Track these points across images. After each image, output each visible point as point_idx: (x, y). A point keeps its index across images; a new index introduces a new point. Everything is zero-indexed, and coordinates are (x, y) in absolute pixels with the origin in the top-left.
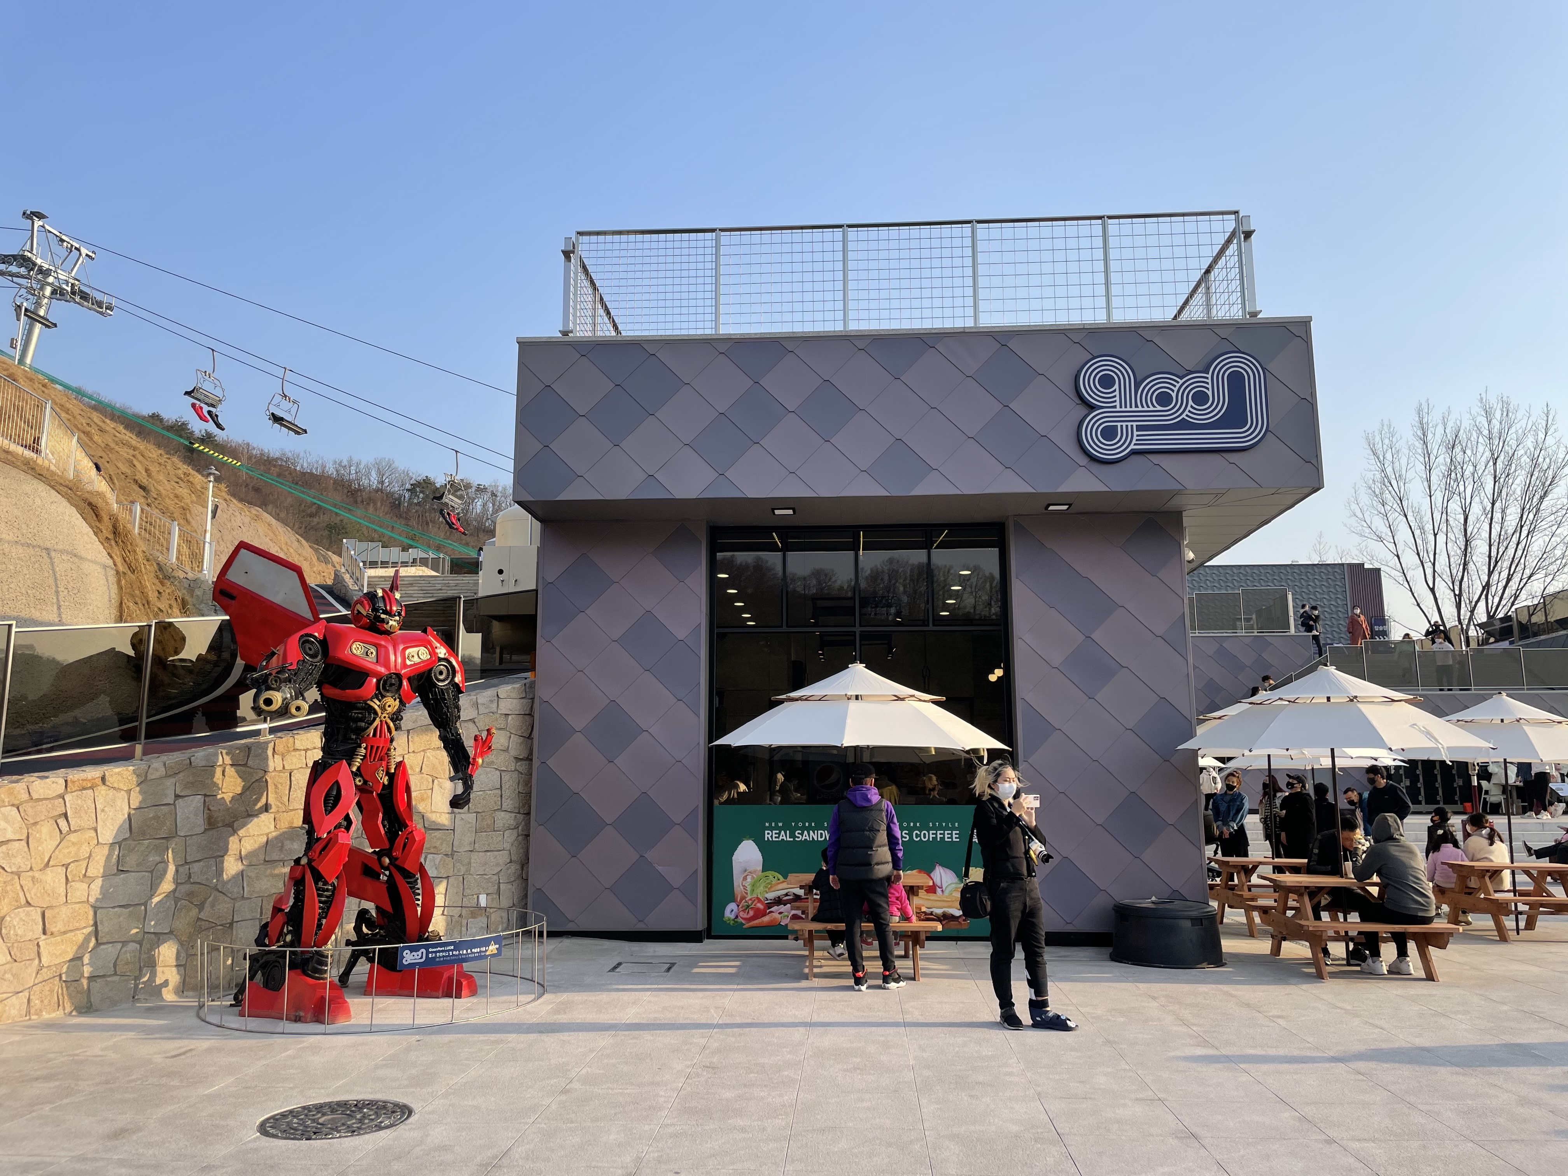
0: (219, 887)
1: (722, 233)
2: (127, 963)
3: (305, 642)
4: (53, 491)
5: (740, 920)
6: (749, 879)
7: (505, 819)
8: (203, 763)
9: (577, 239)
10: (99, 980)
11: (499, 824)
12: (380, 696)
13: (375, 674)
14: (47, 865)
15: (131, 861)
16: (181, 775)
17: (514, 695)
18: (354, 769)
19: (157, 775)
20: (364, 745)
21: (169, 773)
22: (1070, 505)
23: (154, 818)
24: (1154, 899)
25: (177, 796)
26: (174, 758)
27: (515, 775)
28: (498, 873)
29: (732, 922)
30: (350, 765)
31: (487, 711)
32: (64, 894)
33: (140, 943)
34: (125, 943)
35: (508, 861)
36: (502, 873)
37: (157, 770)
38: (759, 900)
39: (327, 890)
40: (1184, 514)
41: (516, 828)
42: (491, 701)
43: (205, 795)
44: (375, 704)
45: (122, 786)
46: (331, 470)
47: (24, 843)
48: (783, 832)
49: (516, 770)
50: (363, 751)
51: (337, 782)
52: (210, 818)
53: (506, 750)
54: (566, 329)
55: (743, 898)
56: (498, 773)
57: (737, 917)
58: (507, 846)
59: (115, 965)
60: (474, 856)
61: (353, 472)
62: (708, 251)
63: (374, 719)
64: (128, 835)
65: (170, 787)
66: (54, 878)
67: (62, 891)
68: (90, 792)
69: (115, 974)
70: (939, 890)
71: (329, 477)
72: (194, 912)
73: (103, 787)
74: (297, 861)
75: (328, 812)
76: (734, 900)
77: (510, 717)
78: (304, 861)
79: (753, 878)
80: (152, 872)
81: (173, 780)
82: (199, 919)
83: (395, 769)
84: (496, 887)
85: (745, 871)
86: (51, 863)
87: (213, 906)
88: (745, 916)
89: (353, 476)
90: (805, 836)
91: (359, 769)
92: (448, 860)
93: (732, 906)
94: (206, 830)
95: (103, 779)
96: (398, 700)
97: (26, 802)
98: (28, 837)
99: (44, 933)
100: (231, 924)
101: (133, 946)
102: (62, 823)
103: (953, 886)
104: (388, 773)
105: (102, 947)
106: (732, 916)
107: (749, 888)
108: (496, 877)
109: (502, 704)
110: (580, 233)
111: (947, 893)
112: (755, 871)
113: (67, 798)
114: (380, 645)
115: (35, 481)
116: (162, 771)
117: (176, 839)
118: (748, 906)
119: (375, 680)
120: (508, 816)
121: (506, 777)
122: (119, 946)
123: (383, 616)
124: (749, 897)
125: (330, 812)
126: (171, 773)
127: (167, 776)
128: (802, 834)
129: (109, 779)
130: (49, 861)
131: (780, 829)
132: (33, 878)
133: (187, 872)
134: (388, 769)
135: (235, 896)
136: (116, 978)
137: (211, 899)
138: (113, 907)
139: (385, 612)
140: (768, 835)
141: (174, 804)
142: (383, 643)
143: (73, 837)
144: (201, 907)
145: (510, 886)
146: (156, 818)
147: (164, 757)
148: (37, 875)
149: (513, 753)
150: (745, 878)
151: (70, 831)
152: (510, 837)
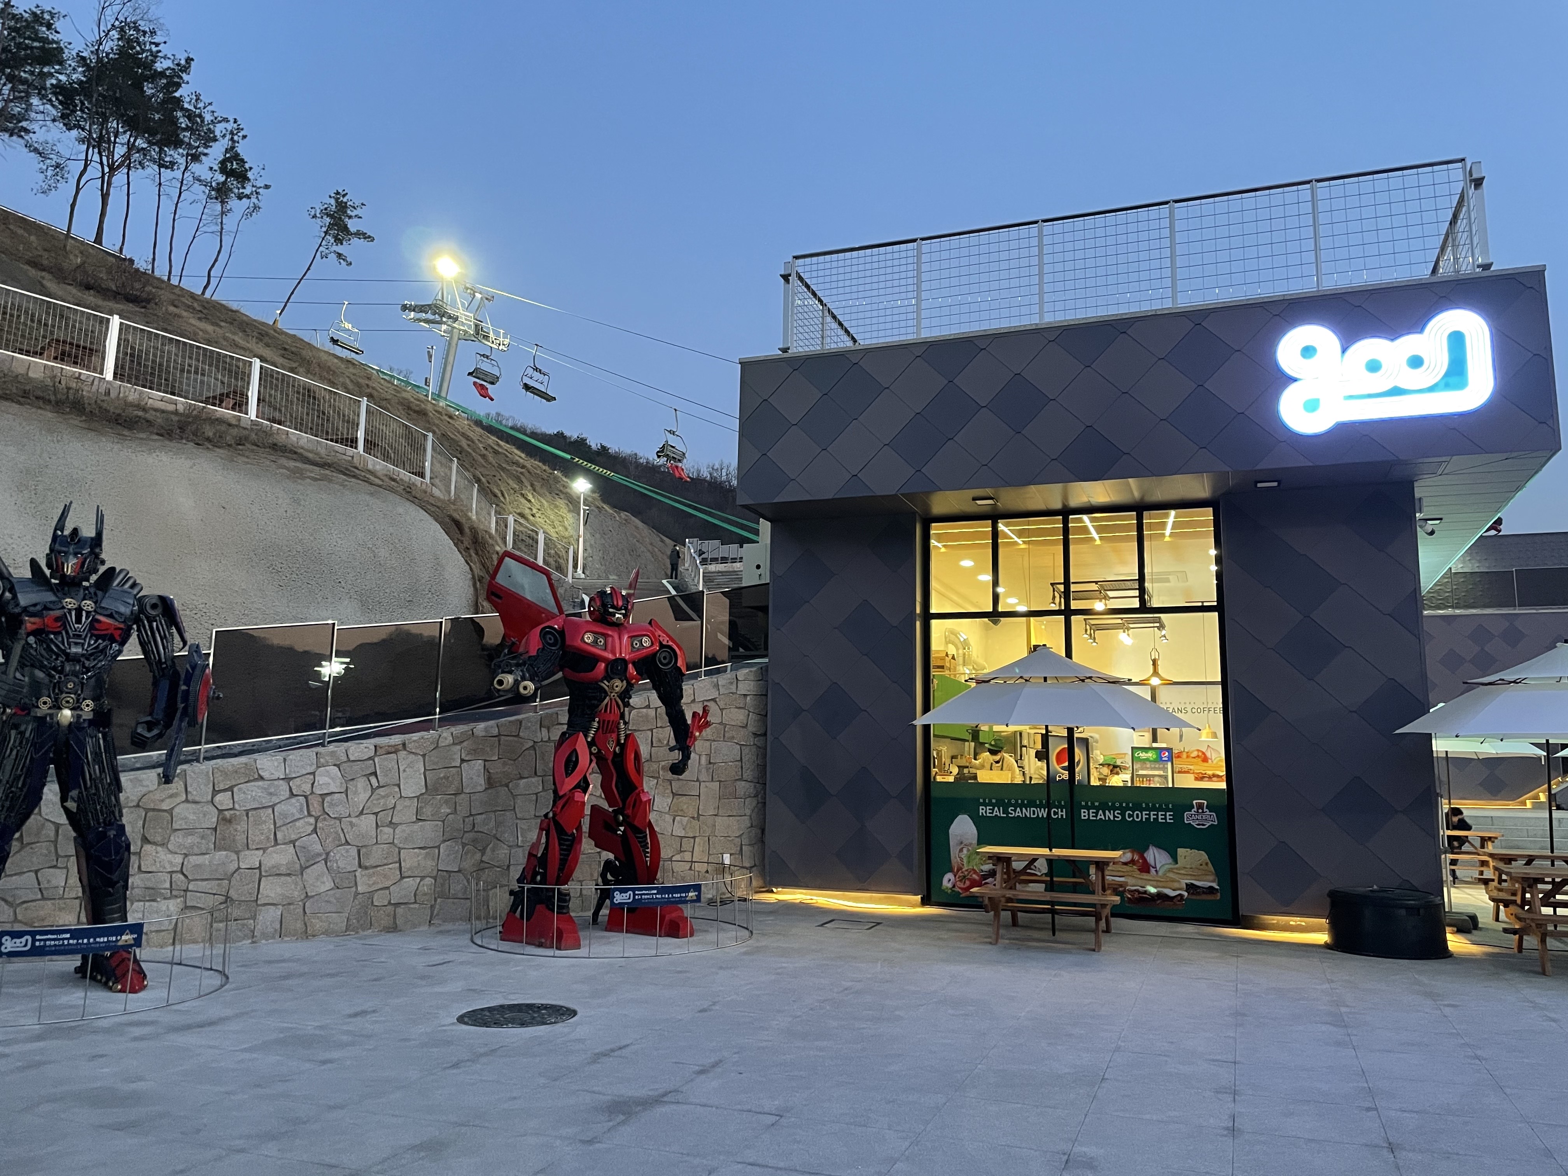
0: (498, 836)
1: (924, 242)
2: (425, 894)
3: (544, 634)
4: (421, 511)
5: (957, 889)
6: (965, 851)
7: (743, 787)
8: (484, 734)
9: (793, 262)
10: (403, 906)
11: (741, 792)
12: (608, 677)
13: (604, 659)
14: (361, 813)
15: (428, 811)
16: (465, 744)
17: (752, 678)
18: (589, 740)
19: (447, 742)
20: (597, 719)
21: (456, 742)
22: (1279, 482)
23: (444, 777)
24: (1375, 887)
25: (463, 761)
26: (459, 729)
27: (754, 749)
28: (740, 836)
29: (949, 891)
30: (586, 736)
31: (728, 691)
32: (375, 836)
33: (435, 878)
34: (423, 878)
35: (749, 825)
36: (744, 836)
37: (446, 739)
38: (975, 872)
39: (567, 840)
40: (1416, 484)
41: (756, 796)
42: (732, 683)
43: (485, 761)
44: (605, 685)
45: (418, 751)
46: (705, 474)
47: (344, 795)
48: (996, 808)
49: (755, 744)
50: (596, 724)
51: (575, 750)
52: (489, 778)
53: (745, 727)
54: (786, 346)
55: (959, 869)
56: (739, 747)
57: (954, 886)
58: (748, 812)
59: (415, 895)
60: (719, 820)
61: (724, 474)
62: (910, 260)
63: (605, 698)
64: (424, 791)
65: (457, 753)
66: (367, 823)
67: (374, 833)
68: (393, 756)
69: (415, 902)
70: (1153, 870)
71: (704, 480)
72: (478, 856)
73: (405, 752)
74: (546, 815)
75: (568, 774)
76: (951, 870)
77: (748, 698)
78: (551, 815)
79: (968, 850)
80: (443, 821)
81: (458, 747)
82: (482, 861)
83: (625, 740)
84: (739, 848)
85: (962, 843)
86: (365, 812)
87: (493, 850)
88: (962, 886)
89: (724, 478)
90: (1018, 813)
91: (593, 738)
92: (695, 822)
93: (949, 876)
94: (486, 789)
95: (404, 745)
96: (625, 682)
97: (345, 762)
98: (347, 790)
99: (360, 866)
100: (509, 866)
101: (429, 881)
102: (373, 780)
103: (1167, 866)
104: (618, 743)
105: (405, 880)
106: (950, 885)
107: (965, 861)
108: (739, 840)
109: (740, 685)
110: (796, 257)
111: (1160, 873)
112: (970, 844)
113: (376, 759)
114: (608, 635)
115: (408, 504)
116: (450, 740)
117: (463, 796)
118: (964, 877)
119: (603, 665)
120: (747, 785)
121: (746, 750)
122: (418, 880)
123: (611, 610)
124: (965, 868)
125: (570, 774)
126: (458, 741)
127: (454, 744)
128: (1015, 811)
129: (410, 746)
130: (363, 809)
131: (994, 806)
132: (351, 823)
133: (471, 822)
134: (618, 740)
135: (511, 844)
136: (417, 906)
137: (491, 846)
138: (414, 849)
139: (613, 607)
140: (982, 810)
141: (460, 767)
142: (610, 633)
143: (381, 792)
144: (483, 852)
145: (750, 848)
146: (446, 778)
147: (453, 729)
148: (354, 820)
149: (751, 728)
150: (961, 850)
151: (379, 787)
152: (751, 803)
